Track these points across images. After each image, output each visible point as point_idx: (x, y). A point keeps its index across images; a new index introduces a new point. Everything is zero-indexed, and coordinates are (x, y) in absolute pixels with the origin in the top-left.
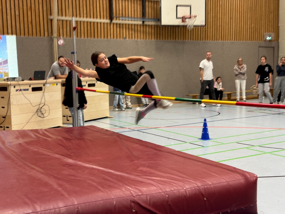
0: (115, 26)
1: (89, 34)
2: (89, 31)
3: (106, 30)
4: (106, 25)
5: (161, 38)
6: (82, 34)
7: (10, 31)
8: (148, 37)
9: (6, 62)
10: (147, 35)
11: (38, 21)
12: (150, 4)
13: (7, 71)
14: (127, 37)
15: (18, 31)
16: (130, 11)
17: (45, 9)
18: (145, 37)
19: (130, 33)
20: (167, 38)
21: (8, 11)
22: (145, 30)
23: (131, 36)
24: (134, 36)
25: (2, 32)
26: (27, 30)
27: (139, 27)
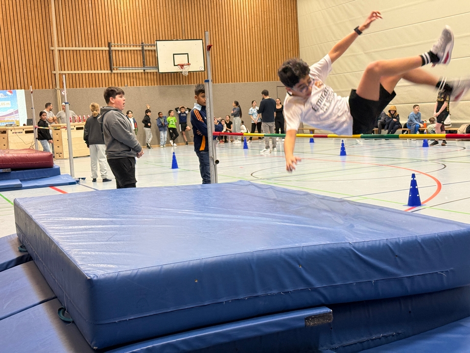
0: (116, 75)
1: (91, 84)
2: (91, 82)
3: (107, 79)
4: (106, 76)
5: (164, 83)
6: (84, 85)
7: (19, 86)
8: (150, 84)
9: (17, 112)
10: (150, 81)
11: (43, 76)
12: (150, 53)
13: (18, 120)
14: (129, 84)
15: (26, 86)
16: (130, 60)
17: (49, 65)
18: (147, 84)
19: (132, 80)
20: (170, 83)
21: (17, 69)
22: (146, 77)
23: (132, 83)
24: (135, 83)
25: (12, 87)
26: (33, 84)
27: (140, 75)
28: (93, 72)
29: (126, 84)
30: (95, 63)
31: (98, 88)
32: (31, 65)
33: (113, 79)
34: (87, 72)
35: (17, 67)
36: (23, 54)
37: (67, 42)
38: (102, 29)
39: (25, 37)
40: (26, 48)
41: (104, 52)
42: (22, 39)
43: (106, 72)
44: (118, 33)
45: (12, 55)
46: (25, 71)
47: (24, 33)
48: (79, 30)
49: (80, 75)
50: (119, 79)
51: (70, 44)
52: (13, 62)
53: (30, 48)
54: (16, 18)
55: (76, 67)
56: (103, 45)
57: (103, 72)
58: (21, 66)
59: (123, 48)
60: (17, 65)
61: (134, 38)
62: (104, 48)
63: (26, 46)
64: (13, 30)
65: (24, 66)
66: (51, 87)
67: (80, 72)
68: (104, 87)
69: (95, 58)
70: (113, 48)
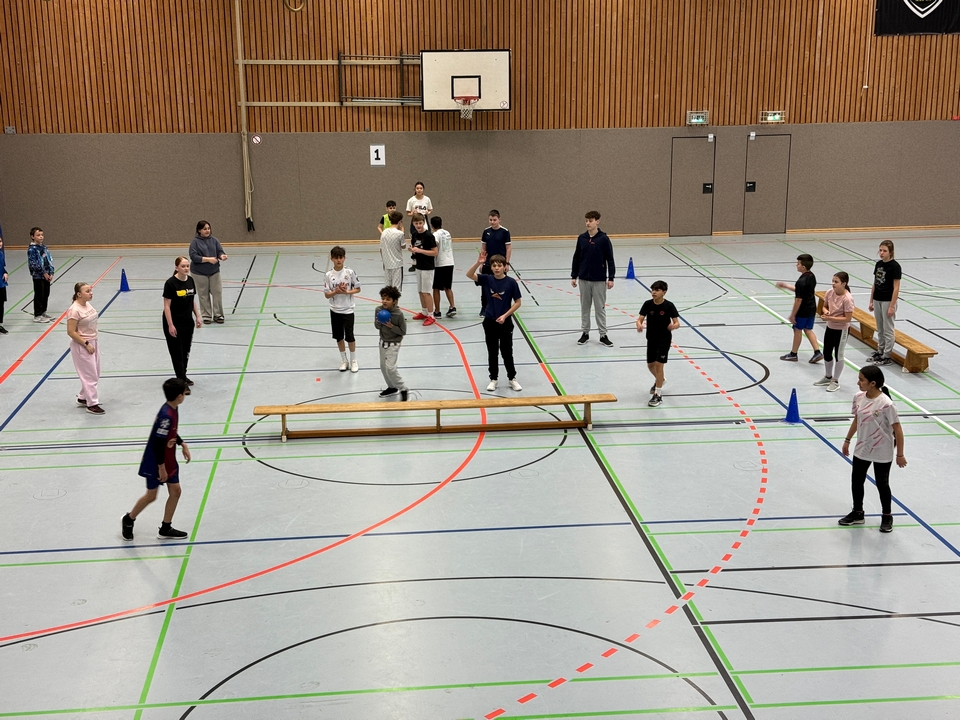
0: (350, 111)
1: (304, 125)
2: (304, 121)
3: (333, 118)
4: (332, 111)
6: (293, 126)
8: (413, 128)
10: (412, 123)
11: (222, 109)
14: (373, 127)
15: (194, 126)
16: (377, 84)
17: (232, 91)
18: (406, 127)
19: (378, 120)
21: (179, 97)
22: (406, 113)
23: (379, 126)
24: (384, 126)
25: (170, 128)
26: (205, 123)
27: (395, 111)
28: (309, 104)
29: (367, 127)
30: (314, 89)
31: (316, 132)
32: (203, 91)
33: (344, 118)
34: (297, 104)
35: (179, 94)
36: (189, 71)
37: (265, 50)
38: (329, 27)
39: (194, 41)
40: (195, 61)
41: (330, 69)
42: (188, 45)
43: (332, 104)
44: (358, 33)
45: (171, 73)
46: (191, 101)
47: (193, 33)
48: (288, 29)
49: (286, 110)
50: (356, 116)
51: (271, 55)
52: (172, 85)
53: (201, 60)
54: (179, 9)
55: (279, 95)
56: (330, 55)
57: (327, 104)
58: (185, 91)
59: (364, 62)
60: (178, 90)
61: (387, 42)
62: (330, 62)
63: (195, 56)
64: (174, 28)
65: (191, 92)
66: (235, 129)
67: (285, 104)
68: (327, 132)
69: (313, 80)
70: (346, 62)
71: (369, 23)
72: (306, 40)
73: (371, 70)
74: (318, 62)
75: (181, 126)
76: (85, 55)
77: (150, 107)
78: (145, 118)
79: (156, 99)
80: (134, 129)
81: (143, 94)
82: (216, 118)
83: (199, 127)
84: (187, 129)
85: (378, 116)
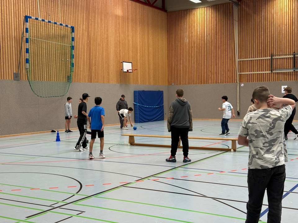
0: (275, 74)
2: (258, 78)
3: (269, 77)
6: (254, 80)
14: (283, 79)
16: (285, 64)
18: (296, 79)
22: (296, 74)
23: (285, 79)
24: (287, 79)
25: (216, 82)
26: (226, 80)
27: (291, 73)
28: (260, 72)
29: (281, 79)
30: (262, 67)
31: (262, 82)
32: (226, 70)
33: (273, 77)
34: (256, 73)
35: (219, 71)
36: (223, 64)
37: (247, 56)
38: (269, 46)
39: (225, 54)
40: (225, 61)
41: (268, 60)
42: (223, 56)
43: (268, 72)
44: (279, 47)
45: (217, 65)
46: (223, 73)
47: (225, 52)
48: (255, 48)
49: (253, 75)
50: (277, 76)
51: (249, 57)
52: (218, 69)
53: (227, 60)
54: (221, 45)
55: (251, 70)
56: (268, 55)
57: (267, 72)
58: (221, 70)
59: (281, 57)
60: (219, 70)
61: (289, 50)
62: (269, 58)
63: (225, 59)
64: (219, 51)
65: (223, 71)
66: (235, 82)
67: (252, 73)
68: (266, 82)
69: (262, 64)
70: (274, 57)
71: (283, 43)
72: (260, 51)
73: (283, 60)
74: (264, 58)
75: (219, 81)
76: (194, 61)
77: (211, 76)
78: (209, 79)
79: (212, 73)
80: (206, 83)
81: (209, 72)
82: (230, 79)
83: (225, 81)
84: (221, 82)
85: (285, 76)
